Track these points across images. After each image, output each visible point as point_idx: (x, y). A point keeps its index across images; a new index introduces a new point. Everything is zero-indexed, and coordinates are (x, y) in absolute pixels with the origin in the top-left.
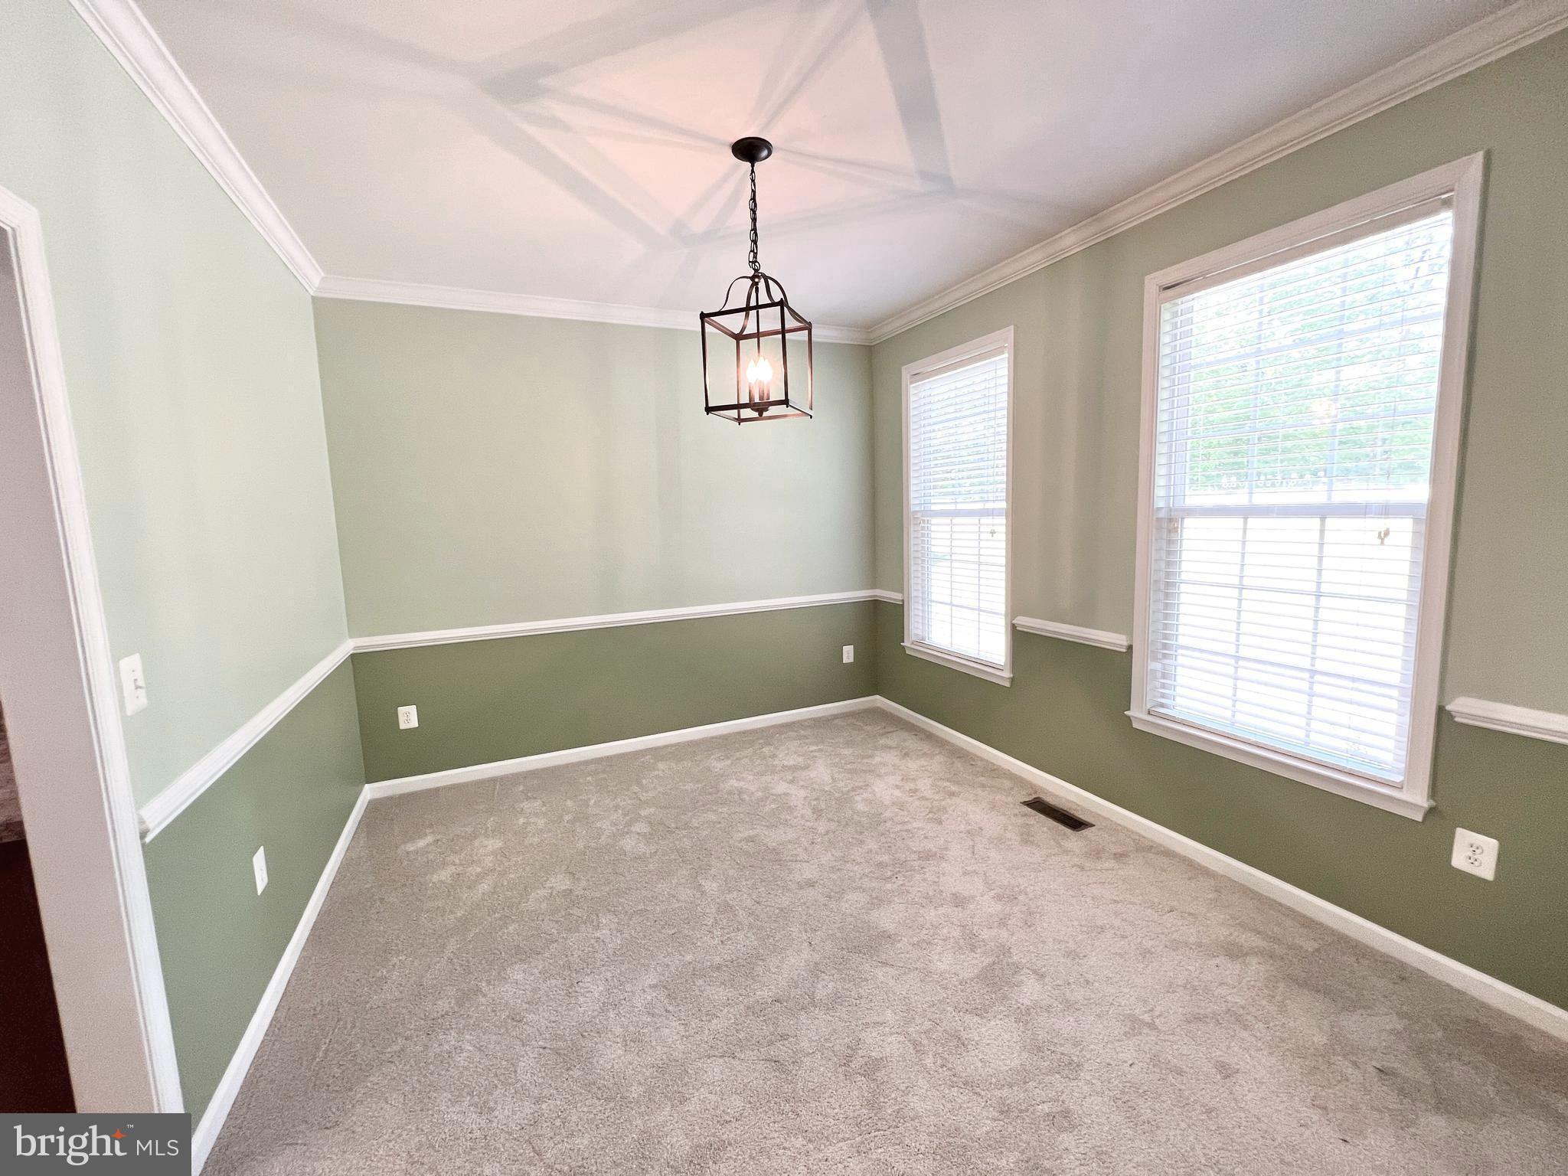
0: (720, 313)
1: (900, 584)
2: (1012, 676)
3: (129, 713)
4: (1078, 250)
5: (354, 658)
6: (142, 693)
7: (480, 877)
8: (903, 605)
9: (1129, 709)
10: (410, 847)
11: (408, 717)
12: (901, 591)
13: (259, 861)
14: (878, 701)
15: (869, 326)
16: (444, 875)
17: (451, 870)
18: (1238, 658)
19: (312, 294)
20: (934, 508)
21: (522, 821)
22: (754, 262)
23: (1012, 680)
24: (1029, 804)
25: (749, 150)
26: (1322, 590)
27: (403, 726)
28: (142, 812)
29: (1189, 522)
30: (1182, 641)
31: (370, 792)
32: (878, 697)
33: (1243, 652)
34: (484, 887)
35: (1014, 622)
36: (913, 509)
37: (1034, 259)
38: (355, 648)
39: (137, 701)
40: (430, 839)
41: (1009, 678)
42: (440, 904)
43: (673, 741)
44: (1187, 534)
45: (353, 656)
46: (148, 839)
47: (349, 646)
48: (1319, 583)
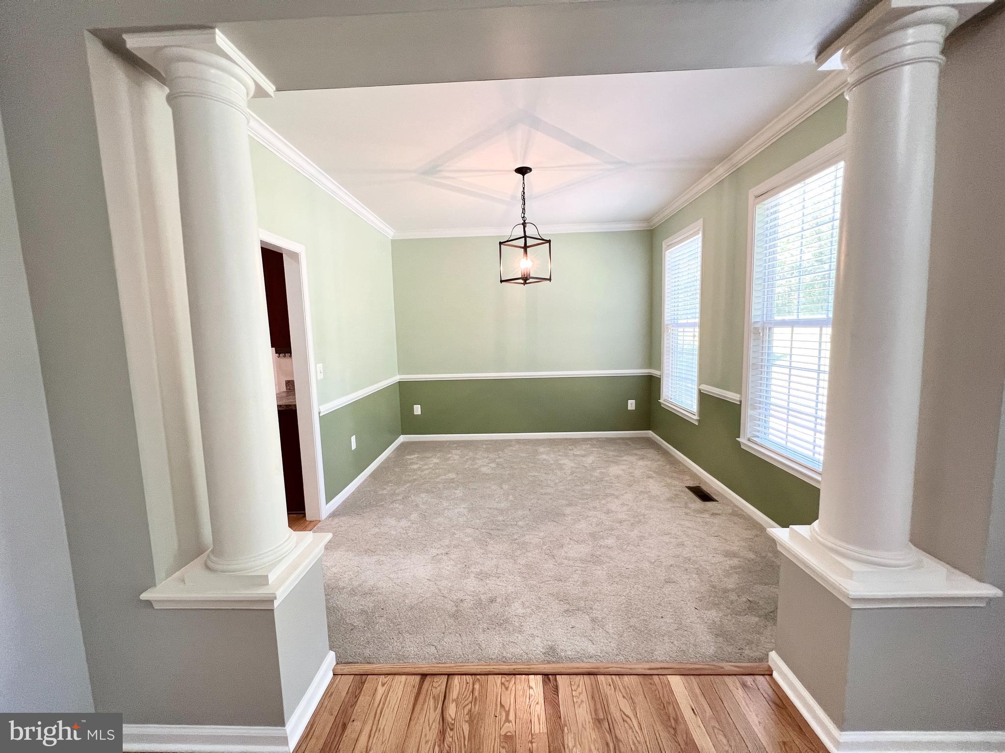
0: (508, 241)
1: (659, 367)
2: (699, 418)
3: (318, 379)
4: (727, 175)
5: (401, 384)
6: (322, 374)
7: (426, 469)
8: (660, 378)
9: (739, 438)
10: (408, 457)
11: (417, 410)
12: (660, 370)
13: (353, 439)
14: (650, 434)
15: (648, 220)
16: (415, 467)
17: (418, 465)
18: (789, 410)
19: (391, 238)
20: (680, 322)
21: (450, 455)
22: (524, 217)
23: (699, 421)
24: (691, 489)
25: (523, 171)
26: (821, 369)
27: (415, 413)
28: (320, 407)
29: (777, 330)
30: (773, 401)
31: (402, 439)
32: (650, 432)
33: (792, 406)
34: (426, 472)
35: (699, 387)
36: (666, 323)
37: (708, 182)
38: (400, 379)
39: (320, 377)
40: (416, 456)
41: (697, 420)
42: (410, 474)
43: (525, 438)
44: (775, 337)
45: (399, 382)
46: (321, 415)
47: (398, 378)
48: (819, 366)
